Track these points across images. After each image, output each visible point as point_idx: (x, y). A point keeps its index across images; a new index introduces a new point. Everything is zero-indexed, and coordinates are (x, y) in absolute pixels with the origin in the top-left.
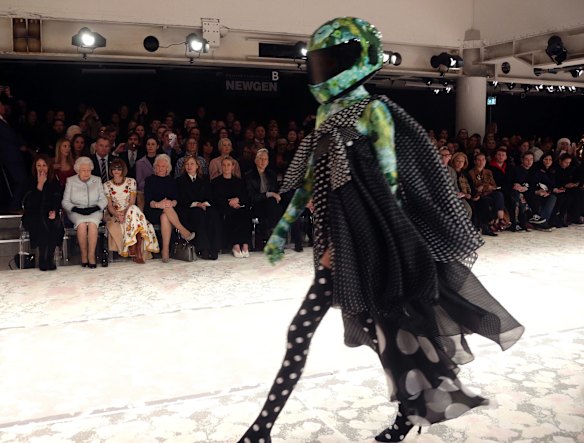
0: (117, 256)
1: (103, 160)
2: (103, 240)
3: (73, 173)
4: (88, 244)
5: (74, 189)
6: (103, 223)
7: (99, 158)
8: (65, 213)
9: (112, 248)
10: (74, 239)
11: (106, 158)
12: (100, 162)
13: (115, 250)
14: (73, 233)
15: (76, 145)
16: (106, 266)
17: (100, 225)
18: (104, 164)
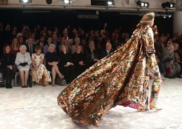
0: (35, 83)
1: (31, 46)
2: (30, 77)
3: (19, 51)
4: (24, 78)
5: (19, 57)
6: (30, 71)
7: (29, 45)
8: (16, 66)
9: (33, 80)
10: (19, 76)
11: (32, 45)
12: (30, 47)
13: (35, 81)
14: (19, 74)
15: (20, 41)
16: (31, 87)
17: (29, 71)
18: (31, 47)
